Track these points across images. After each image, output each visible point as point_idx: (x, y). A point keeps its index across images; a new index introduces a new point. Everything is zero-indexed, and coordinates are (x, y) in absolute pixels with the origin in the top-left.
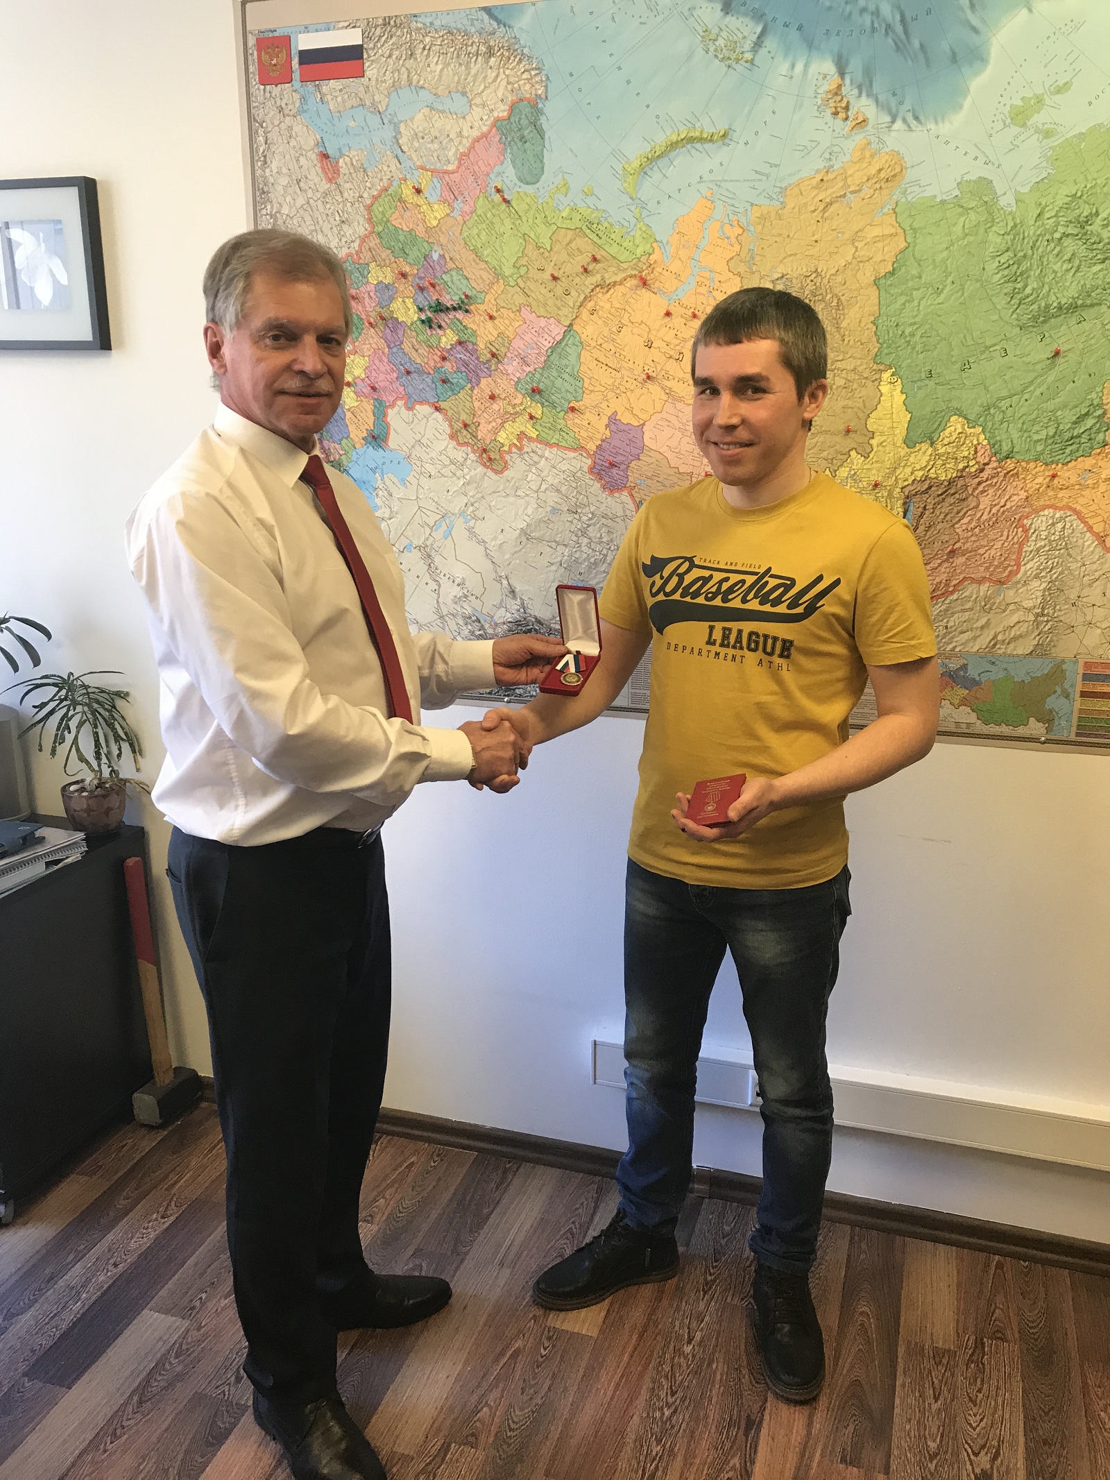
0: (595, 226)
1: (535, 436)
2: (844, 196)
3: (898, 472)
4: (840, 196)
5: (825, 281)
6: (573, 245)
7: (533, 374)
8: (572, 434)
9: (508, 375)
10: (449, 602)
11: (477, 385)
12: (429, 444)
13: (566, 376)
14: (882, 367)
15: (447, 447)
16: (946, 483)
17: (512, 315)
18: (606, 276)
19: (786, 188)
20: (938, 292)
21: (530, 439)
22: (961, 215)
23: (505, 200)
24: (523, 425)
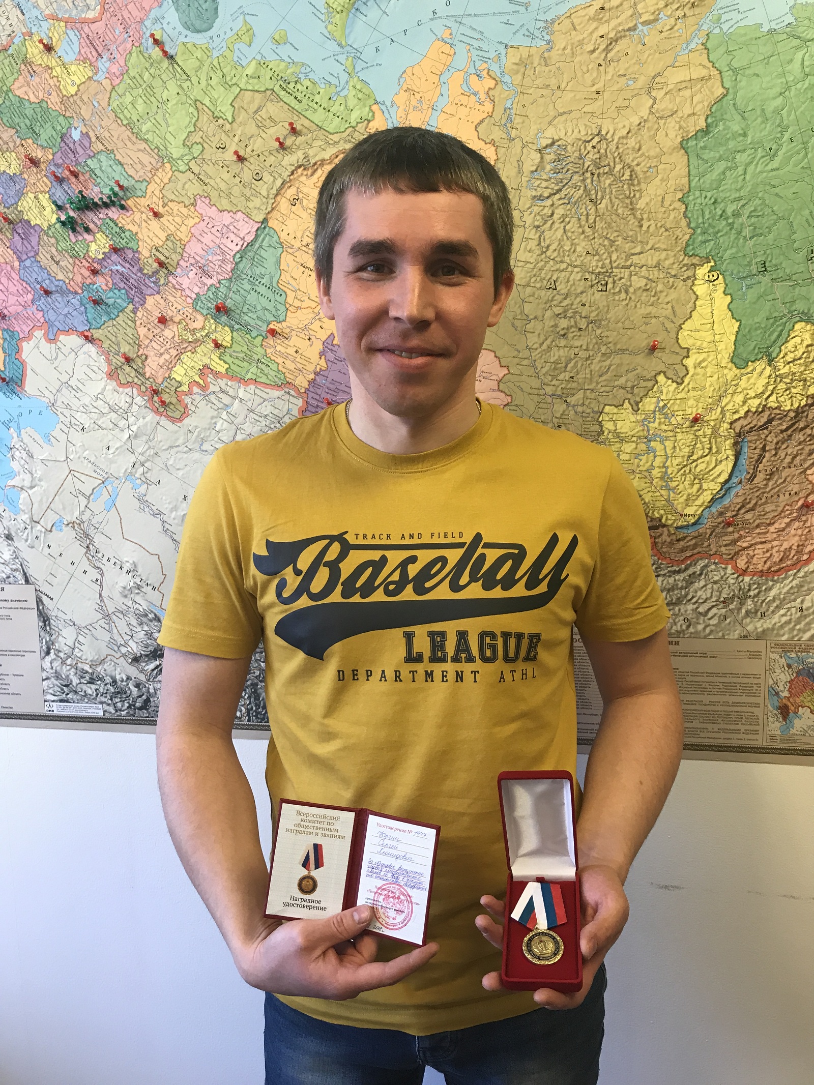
0: (291, 86)
1: (223, 370)
2: (633, 29)
3: (725, 401)
4: (629, 30)
5: (613, 146)
6: (263, 113)
7: (217, 288)
8: (274, 367)
9: (183, 290)
10: (117, 596)
11: (142, 305)
12: (80, 386)
13: (262, 289)
14: (695, 260)
15: (104, 389)
16: (792, 414)
17: (185, 211)
18: (311, 152)
19: (553, 22)
20: (771, 154)
21: (217, 374)
22: (798, 48)
23: (165, 53)
24: (205, 355)
